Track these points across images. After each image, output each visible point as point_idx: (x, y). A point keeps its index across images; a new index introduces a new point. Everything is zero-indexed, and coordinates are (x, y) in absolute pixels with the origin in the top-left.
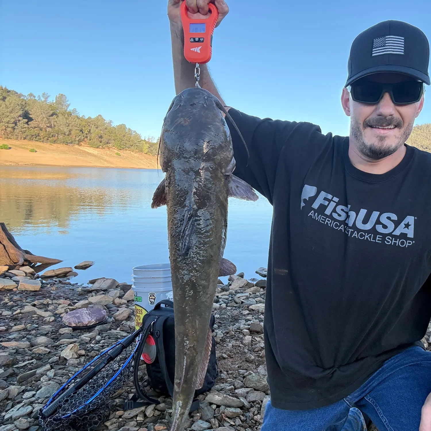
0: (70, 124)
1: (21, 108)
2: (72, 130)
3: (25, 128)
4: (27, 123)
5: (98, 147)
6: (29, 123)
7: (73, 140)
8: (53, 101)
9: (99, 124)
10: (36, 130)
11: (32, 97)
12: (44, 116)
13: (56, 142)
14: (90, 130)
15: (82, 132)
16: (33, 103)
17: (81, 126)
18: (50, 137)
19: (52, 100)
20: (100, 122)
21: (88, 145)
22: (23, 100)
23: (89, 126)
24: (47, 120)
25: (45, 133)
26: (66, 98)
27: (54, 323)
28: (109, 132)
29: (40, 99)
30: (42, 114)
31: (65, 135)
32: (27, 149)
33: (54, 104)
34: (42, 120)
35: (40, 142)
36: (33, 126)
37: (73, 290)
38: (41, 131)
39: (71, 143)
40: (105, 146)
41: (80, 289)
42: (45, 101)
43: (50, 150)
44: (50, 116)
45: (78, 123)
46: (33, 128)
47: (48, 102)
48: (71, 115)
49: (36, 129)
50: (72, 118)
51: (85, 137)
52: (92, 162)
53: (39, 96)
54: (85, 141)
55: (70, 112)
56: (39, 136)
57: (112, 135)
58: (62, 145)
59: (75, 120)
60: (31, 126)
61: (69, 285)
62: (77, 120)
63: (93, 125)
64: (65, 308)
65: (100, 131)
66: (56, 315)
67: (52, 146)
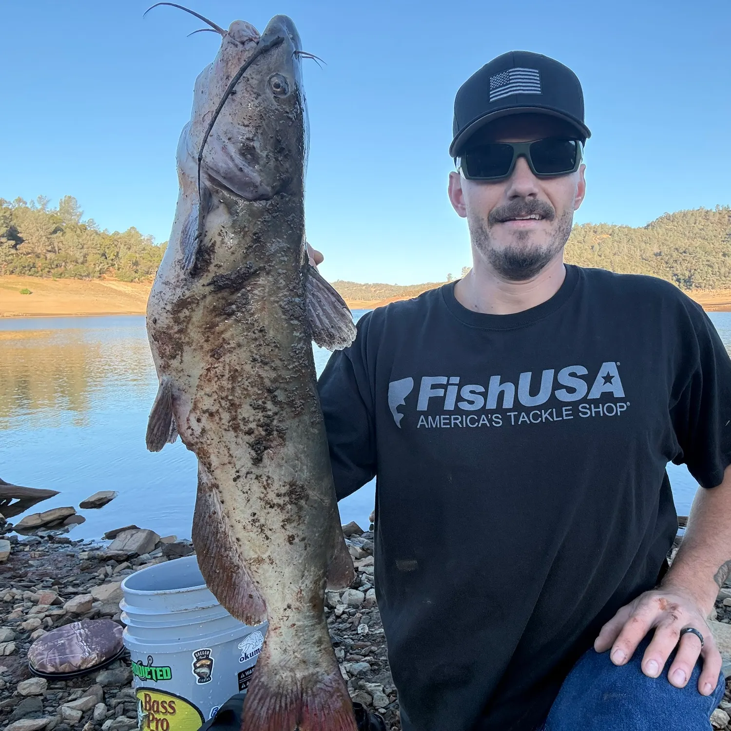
0: (84, 244)
1: (4, 222)
2: (88, 255)
3: (12, 254)
4: (14, 247)
5: (132, 280)
6: (18, 246)
7: (91, 271)
8: (56, 208)
9: (132, 241)
10: (30, 257)
11: (21, 204)
12: (42, 233)
13: (63, 275)
14: (118, 253)
15: (104, 257)
16: (23, 213)
17: (103, 246)
18: (52, 268)
19: (54, 206)
20: (133, 240)
21: (116, 279)
22: (7, 209)
23: (116, 246)
24: (46, 240)
25: (44, 261)
26: (77, 201)
27: (13, 657)
28: (149, 254)
29: (33, 206)
30: (38, 230)
31: (77, 263)
32: (16, 289)
33: (57, 214)
34: (38, 240)
35: (37, 277)
36: (24, 251)
37: (73, 556)
38: (37, 259)
39: (88, 275)
40: (143, 278)
41: (85, 555)
42: (43, 209)
43: (53, 289)
44: (51, 234)
45: (98, 243)
46: (24, 254)
47: (48, 211)
48: (85, 229)
49: (30, 255)
50: (87, 235)
51: (110, 265)
52: (122, 305)
53: (32, 201)
54: (111, 272)
55: (84, 225)
56: (35, 267)
57: (154, 259)
58: (73, 281)
59: (92, 237)
60: (21, 251)
61: (66, 545)
62: (96, 238)
63: (123, 245)
64: (43, 615)
65: (134, 255)
66: (22, 633)
67: (57, 283)
